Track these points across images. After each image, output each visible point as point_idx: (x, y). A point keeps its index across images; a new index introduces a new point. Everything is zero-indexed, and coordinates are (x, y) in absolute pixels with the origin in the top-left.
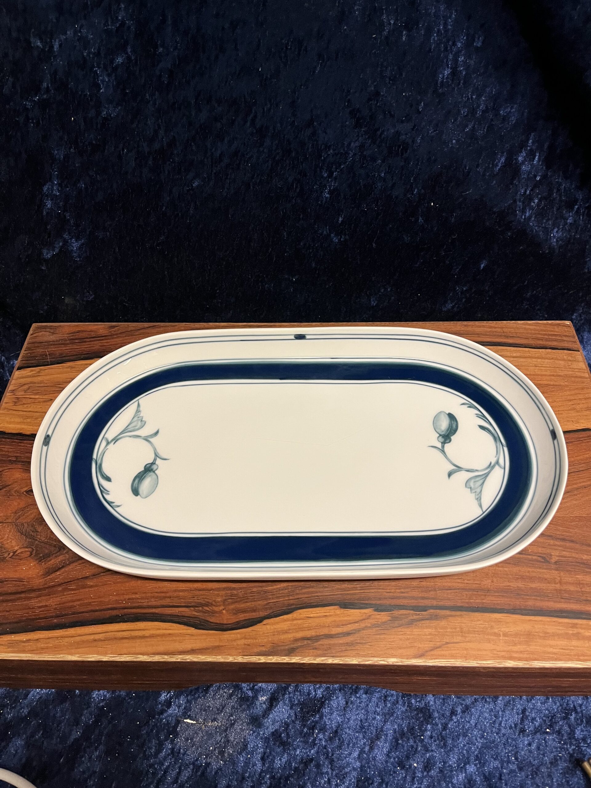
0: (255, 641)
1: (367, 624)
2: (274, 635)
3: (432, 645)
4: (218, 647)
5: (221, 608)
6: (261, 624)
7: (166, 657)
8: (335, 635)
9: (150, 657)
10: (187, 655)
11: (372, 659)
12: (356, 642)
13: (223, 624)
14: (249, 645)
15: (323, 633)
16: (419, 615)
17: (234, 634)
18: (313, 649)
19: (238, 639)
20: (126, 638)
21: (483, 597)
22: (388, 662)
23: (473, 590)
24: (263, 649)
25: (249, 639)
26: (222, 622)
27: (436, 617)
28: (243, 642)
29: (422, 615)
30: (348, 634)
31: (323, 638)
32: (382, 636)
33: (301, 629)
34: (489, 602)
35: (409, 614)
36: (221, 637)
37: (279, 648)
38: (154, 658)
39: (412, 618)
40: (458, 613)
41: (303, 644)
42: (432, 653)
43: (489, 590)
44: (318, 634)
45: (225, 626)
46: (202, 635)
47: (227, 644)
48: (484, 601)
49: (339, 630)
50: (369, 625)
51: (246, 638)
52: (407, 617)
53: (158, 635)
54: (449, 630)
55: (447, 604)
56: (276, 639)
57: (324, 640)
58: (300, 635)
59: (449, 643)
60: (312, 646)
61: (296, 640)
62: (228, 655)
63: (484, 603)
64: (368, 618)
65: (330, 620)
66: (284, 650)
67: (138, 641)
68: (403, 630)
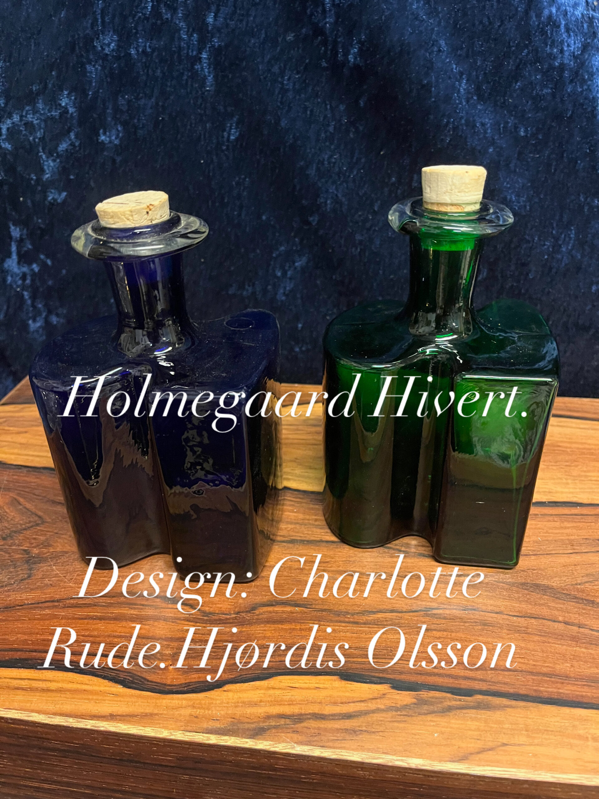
0: (207, 712)
1: (379, 706)
2: (236, 707)
3: (479, 745)
4: (152, 715)
7: (71, 720)
8: (329, 715)
9: (49, 717)
10: (102, 721)
11: (383, 756)
12: (360, 729)
14: (196, 717)
15: (311, 712)
16: (460, 700)
17: (178, 699)
18: (294, 732)
19: (182, 707)
20: (23, 689)
21: (559, 685)
22: (408, 764)
23: (545, 675)
24: (217, 725)
25: (199, 708)
26: (164, 682)
27: (487, 707)
28: (189, 711)
29: (464, 701)
30: (348, 716)
31: (310, 719)
32: (402, 725)
33: (279, 703)
34: (569, 692)
35: (445, 698)
36: (158, 701)
37: (241, 726)
38: (53, 720)
39: (449, 704)
40: (522, 704)
41: (278, 724)
42: (480, 756)
43: (567, 677)
44: (303, 712)
45: (168, 687)
46: (132, 696)
47: (165, 712)
48: (561, 691)
49: (337, 709)
50: (382, 707)
52: (442, 702)
53: (69, 691)
54: (507, 726)
55: (503, 689)
56: (239, 712)
57: (311, 721)
58: (275, 710)
59: (507, 745)
60: (292, 728)
61: (268, 717)
62: (163, 727)
63: (561, 693)
64: (380, 698)
65: (324, 693)
66: (248, 729)
67: (38, 694)
68: (434, 719)
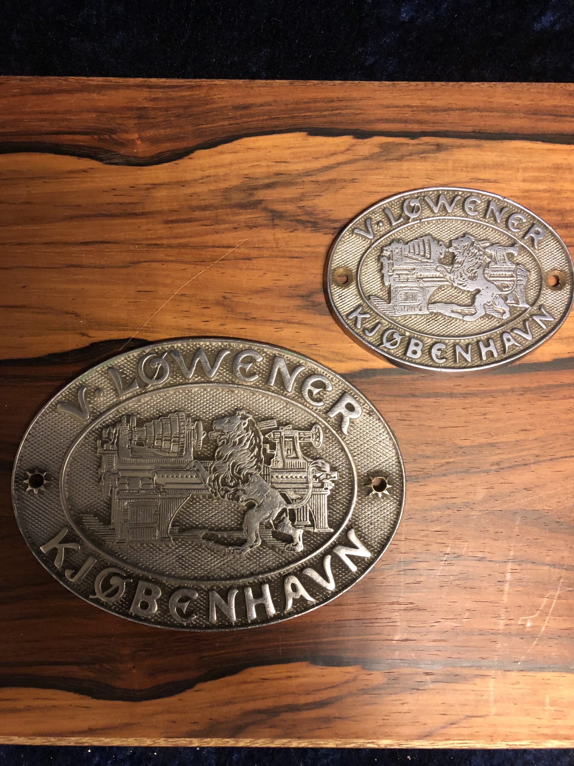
0: (183, 716)
1: (351, 689)
2: (212, 707)
3: (443, 720)
4: (129, 724)
5: (129, 665)
6: (192, 690)
11: (356, 740)
12: (334, 716)
14: (174, 722)
17: (151, 705)
18: (270, 727)
19: (157, 714)
24: (196, 728)
25: (175, 712)
26: (132, 687)
28: (165, 717)
30: (322, 704)
33: (252, 698)
37: (220, 726)
41: (255, 720)
44: (278, 704)
45: (138, 693)
46: (103, 707)
47: (141, 721)
49: (310, 699)
50: (354, 690)
51: (169, 712)
56: (215, 712)
57: (287, 713)
58: (251, 706)
60: (270, 723)
61: (245, 714)
62: (144, 736)
64: (353, 680)
65: (296, 682)
66: (228, 729)
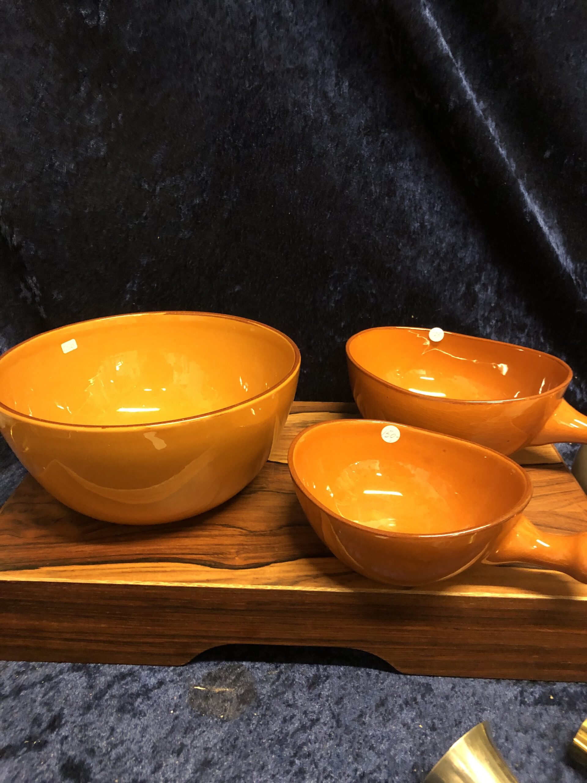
0: (263, 576)
2: (279, 573)
4: (231, 579)
5: (233, 556)
6: (269, 566)
7: (184, 584)
9: (170, 583)
10: (204, 583)
13: (236, 566)
14: (257, 578)
17: (245, 571)
19: (248, 575)
20: (149, 572)
24: (271, 581)
25: (259, 574)
28: (252, 576)
36: (233, 573)
37: (284, 581)
38: (174, 584)
41: (305, 579)
46: (217, 571)
47: (239, 577)
53: (179, 571)
56: (281, 575)
58: (303, 573)
61: (299, 577)
62: (239, 584)
66: (287, 582)
67: (160, 574)
